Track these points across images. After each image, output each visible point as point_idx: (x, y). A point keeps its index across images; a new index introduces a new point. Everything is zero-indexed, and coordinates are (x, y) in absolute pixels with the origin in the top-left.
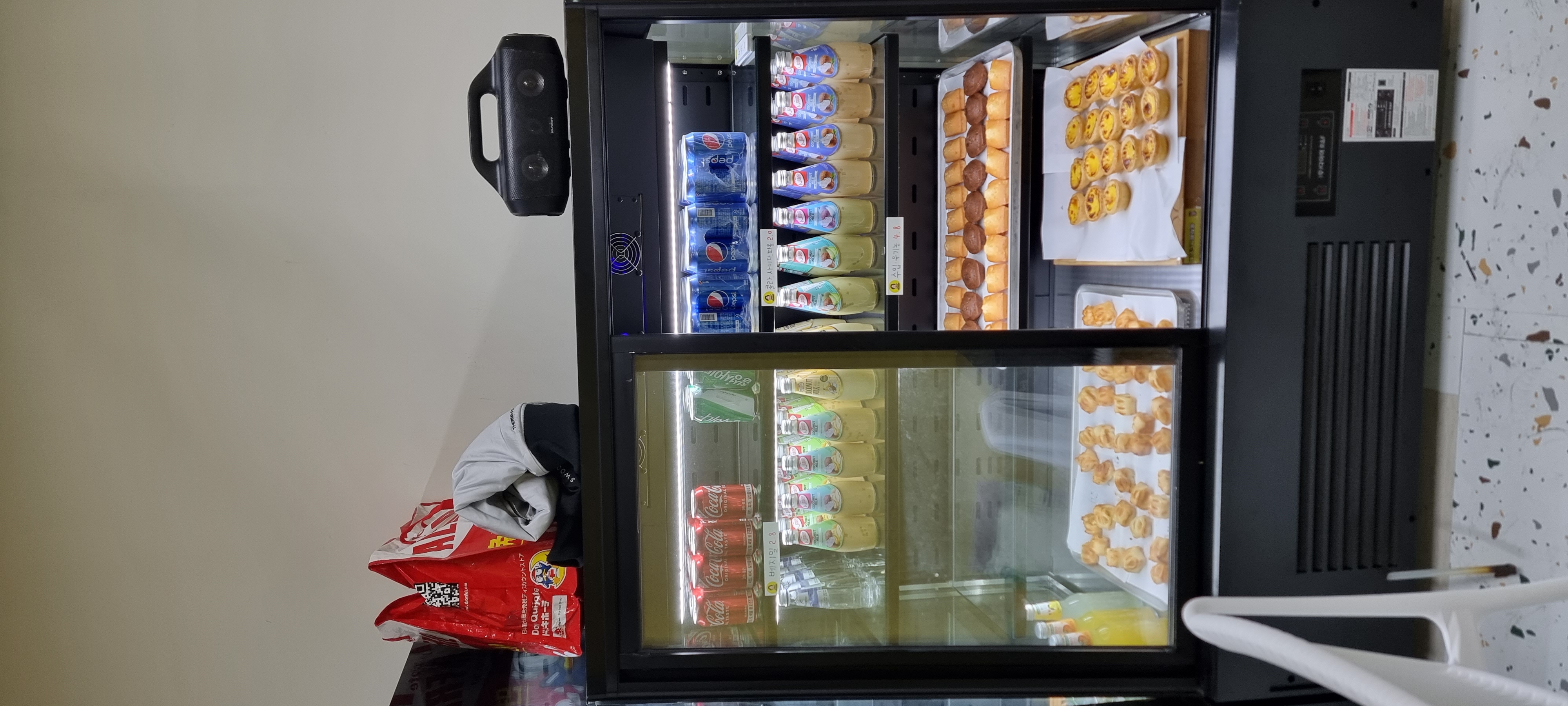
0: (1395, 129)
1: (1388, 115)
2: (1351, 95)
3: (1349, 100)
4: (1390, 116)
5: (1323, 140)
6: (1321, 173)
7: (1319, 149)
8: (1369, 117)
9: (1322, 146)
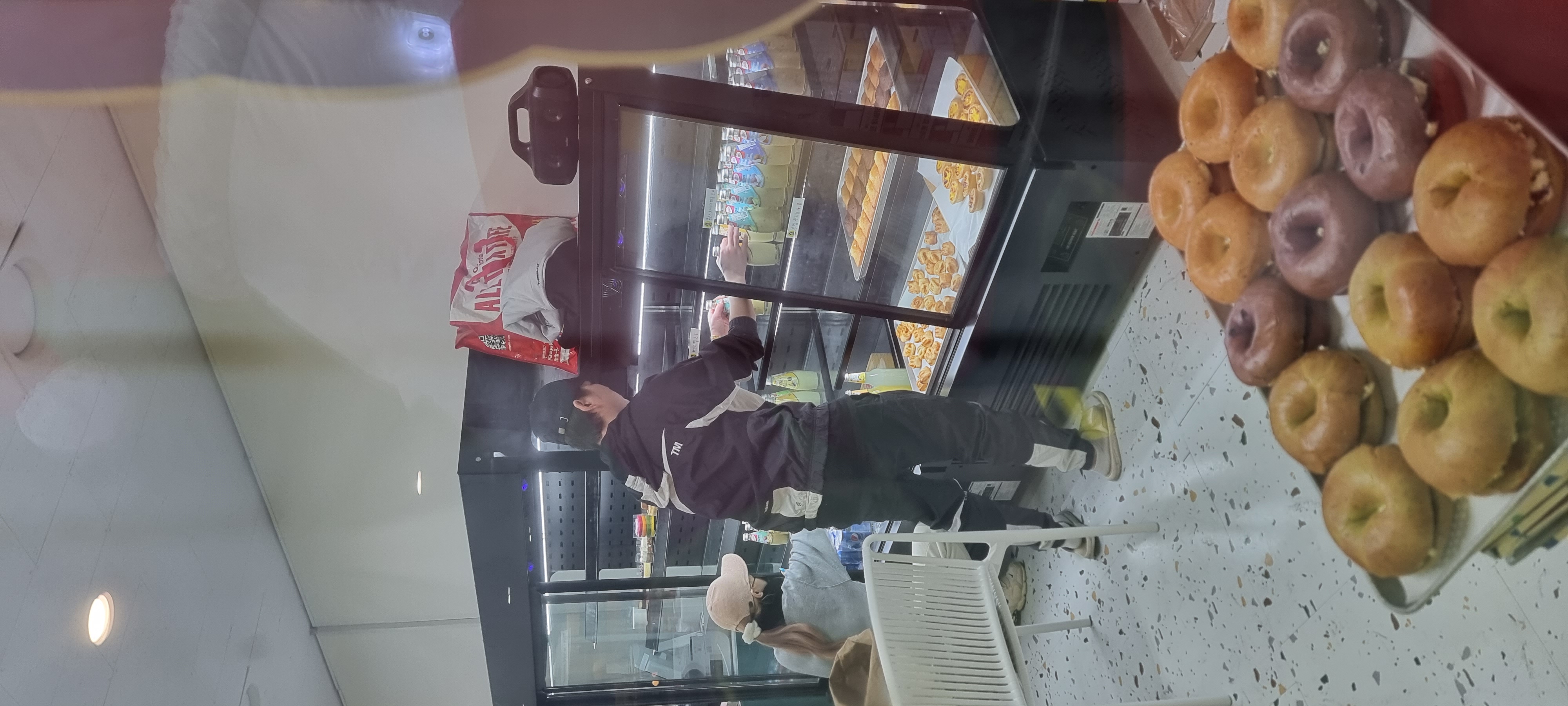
0: (1124, 232)
1: (1121, 225)
2: (1100, 214)
3: (1097, 217)
4: (1123, 226)
5: (1076, 231)
6: (1068, 247)
7: (1071, 235)
8: (1108, 226)
9: (1074, 234)
